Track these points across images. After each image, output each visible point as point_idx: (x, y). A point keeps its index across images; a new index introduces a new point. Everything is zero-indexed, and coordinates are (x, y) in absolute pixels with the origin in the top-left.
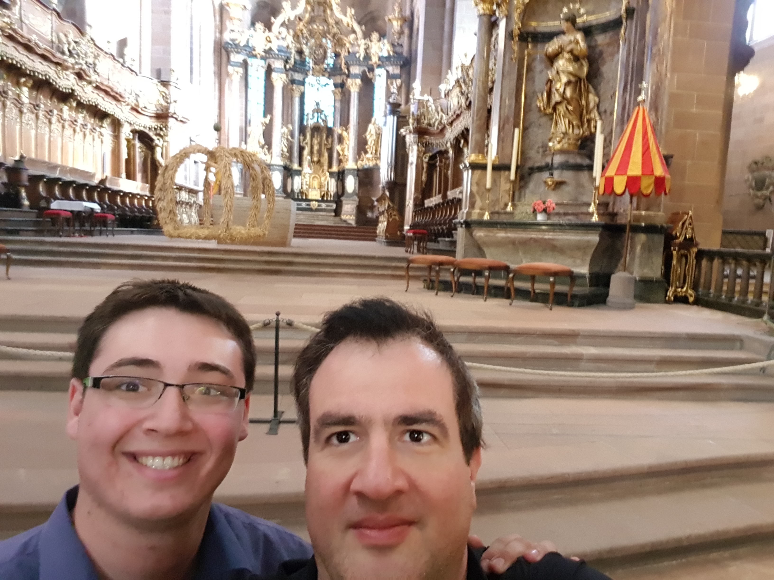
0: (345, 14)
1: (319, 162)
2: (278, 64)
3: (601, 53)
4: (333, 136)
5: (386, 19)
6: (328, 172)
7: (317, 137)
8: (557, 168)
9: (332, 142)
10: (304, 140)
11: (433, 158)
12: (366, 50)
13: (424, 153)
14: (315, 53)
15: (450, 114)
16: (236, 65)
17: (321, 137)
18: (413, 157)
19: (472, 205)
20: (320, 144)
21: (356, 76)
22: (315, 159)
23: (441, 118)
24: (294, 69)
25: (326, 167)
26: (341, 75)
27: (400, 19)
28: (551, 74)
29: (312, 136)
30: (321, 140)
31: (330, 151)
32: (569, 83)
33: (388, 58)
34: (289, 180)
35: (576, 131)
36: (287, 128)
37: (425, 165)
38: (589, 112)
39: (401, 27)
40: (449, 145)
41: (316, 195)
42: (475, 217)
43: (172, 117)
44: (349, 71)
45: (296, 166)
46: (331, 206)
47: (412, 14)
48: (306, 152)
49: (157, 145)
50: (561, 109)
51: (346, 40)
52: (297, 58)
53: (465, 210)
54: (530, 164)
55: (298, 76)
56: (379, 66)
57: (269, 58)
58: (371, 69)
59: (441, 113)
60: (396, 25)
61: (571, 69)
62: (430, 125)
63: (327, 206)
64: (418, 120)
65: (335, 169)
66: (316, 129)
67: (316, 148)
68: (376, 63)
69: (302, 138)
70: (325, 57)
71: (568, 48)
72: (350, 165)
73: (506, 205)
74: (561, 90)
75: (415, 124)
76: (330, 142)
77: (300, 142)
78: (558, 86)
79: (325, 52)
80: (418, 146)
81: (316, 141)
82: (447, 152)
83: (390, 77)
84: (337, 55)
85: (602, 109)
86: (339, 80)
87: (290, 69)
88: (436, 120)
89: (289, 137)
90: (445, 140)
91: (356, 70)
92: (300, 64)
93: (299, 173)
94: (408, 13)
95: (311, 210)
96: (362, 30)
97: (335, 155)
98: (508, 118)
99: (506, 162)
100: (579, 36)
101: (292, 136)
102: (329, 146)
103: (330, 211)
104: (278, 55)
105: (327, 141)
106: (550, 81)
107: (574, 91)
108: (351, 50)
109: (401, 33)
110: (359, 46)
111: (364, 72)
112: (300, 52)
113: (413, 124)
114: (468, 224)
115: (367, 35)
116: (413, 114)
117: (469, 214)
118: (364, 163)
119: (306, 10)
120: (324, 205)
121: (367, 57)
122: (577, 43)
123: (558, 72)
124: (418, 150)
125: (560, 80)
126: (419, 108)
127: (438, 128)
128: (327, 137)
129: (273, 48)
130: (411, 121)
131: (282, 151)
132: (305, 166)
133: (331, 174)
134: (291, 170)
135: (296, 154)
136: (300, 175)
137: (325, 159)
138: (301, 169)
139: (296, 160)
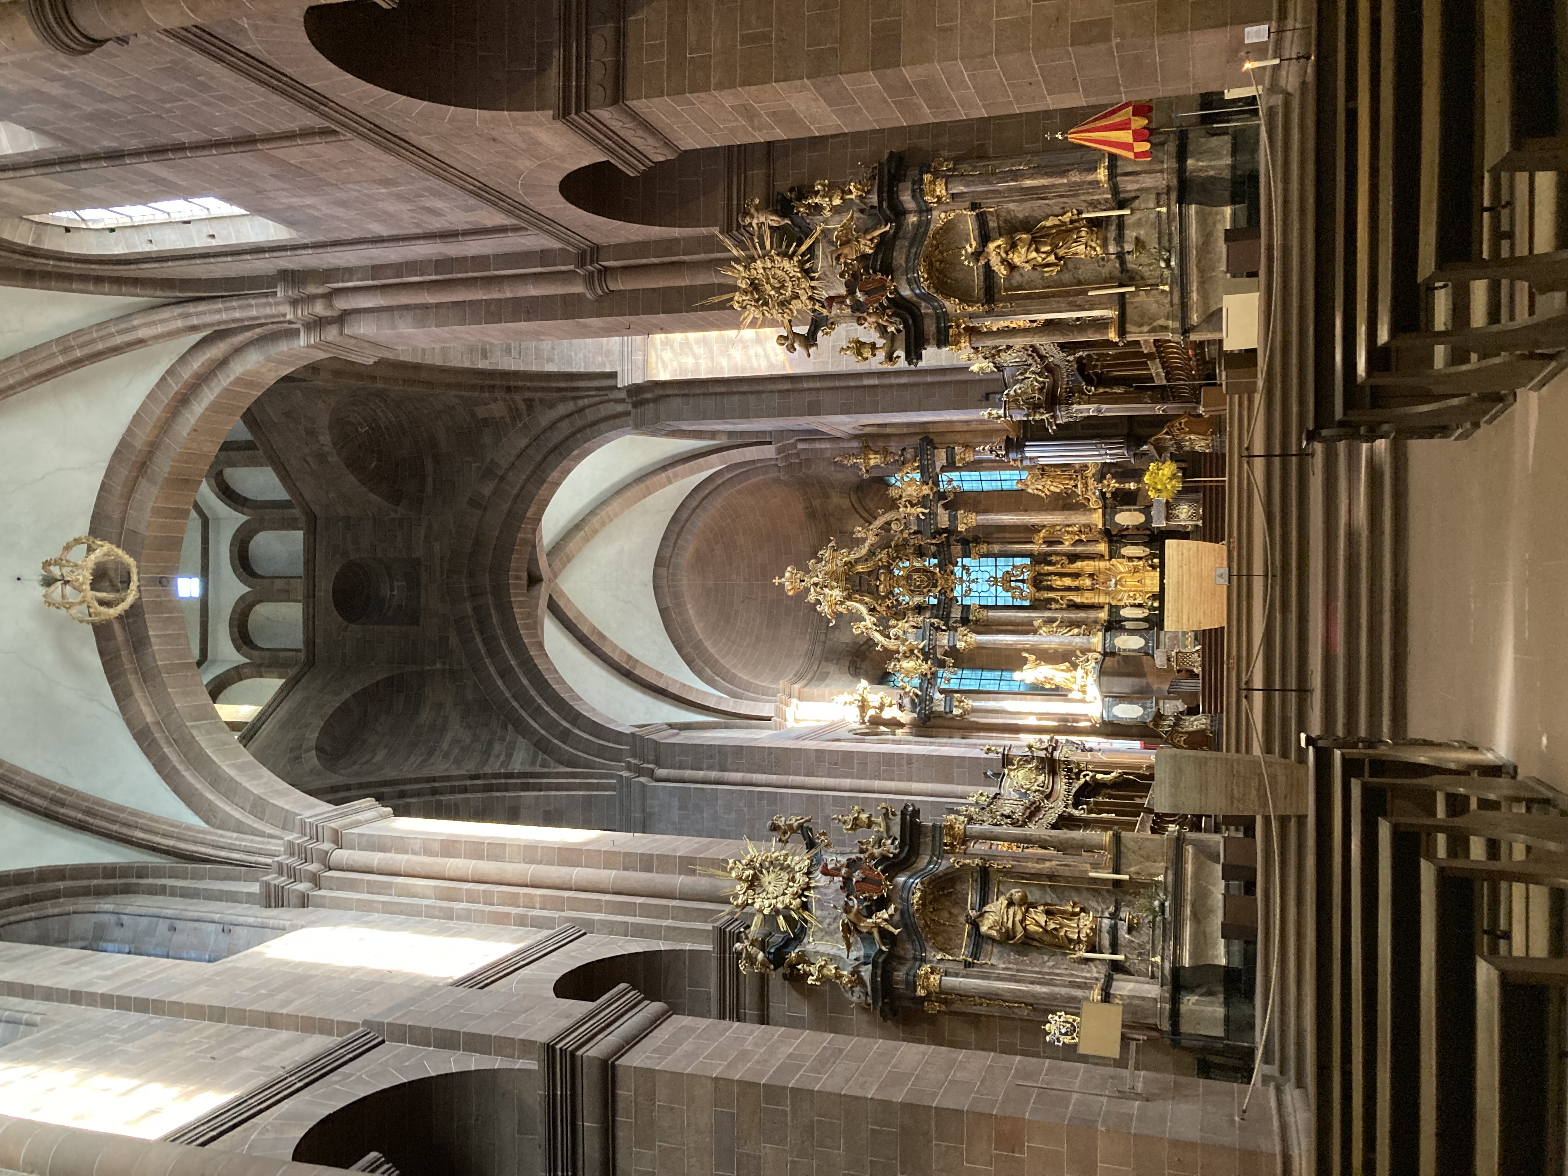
0: (864, 540)
1: (1091, 576)
2: (944, 640)
3: (1006, 221)
4: (1050, 554)
5: (866, 476)
6: (1110, 560)
7: (1051, 580)
8: (1122, 247)
9: (1057, 554)
10: (1057, 602)
11: (1089, 382)
12: (912, 506)
13: (1084, 393)
14: (919, 586)
15: (1030, 361)
16: (949, 703)
17: (1050, 573)
18: (1090, 410)
19: (1165, 328)
20: (1062, 575)
21: (953, 519)
22: (1088, 582)
23: (1034, 373)
24: (946, 618)
25: (1103, 565)
26: (949, 546)
27: (866, 455)
28: (1028, 267)
29: (1051, 589)
30: (1056, 574)
31: (1073, 558)
32: (1037, 251)
33: (923, 469)
34: (1128, 625)
35: (1083, 234)
36: (1040, 627)
37: (1101, 391)
38: (1064, 223)
39: (876, 453)
40: (1071, 358)
41: (1152, 578)
42: (1177, 325)
43: (1052, 754)
44: (945, 530)
45: (1103, 615)
47: (856, 437)
48: (1078, 599)
49: (1093, 777)
50: (1061, 252)
51: (898, 538)
52: (928, 615)
53: (1170, 336)
54: (1117, 273)
55: (956, 614)
56: (936, 483)
57: (935, 654)
58: (942, 496)
59: (1027, 375)
60: (874, 460)
61: (1023, 251)
62: (1041, 390)
64: (1035, 407)
65: (1102, 547)
66: (1038, 582)
67: (1068, 581)
68: (932, 489)
69: (1053, 606)
70: (925, 571)
71: (1004, 255)
72: (1097, 519)
73: (1163, 291)
74: (1044, 256)
75: (1042, 410)
76: (1058, 558)
77: (1061, 609)
78: (1040, 259)
79: (917, 570)
80: (1072, 404)
81: (1058, 582)
82: (1079, 360)
83: (951, 466)
84: (921, 553)
85: (1061, 211)
86: (957, 548)
87: (946, 624)
88: (1037, 381)
89: (1055, 625)
90: (1063, 364)
91: (943, 519)
92: (938, 610)
93: (1114, 610)
94: (855, 444)
96: (883, 514)
97: (1080, 549)
98: (1070, 303)
99: (1116, 297)
100: (992, 246)
101: (1051, 621)
102: (1065, 560)
104: (930, 640)
105: (1057, 562)
106: (1034, 268)
107: (1045, 244)
108: (914, 528)
109: (885, 452)
110: (909, 515)
111: (946, 507)
112: (919, 609)
113: (1043, 414)
114: (1186, 331)
115: (892, 504)
116: (1027, 415)
117: (1174, 331)
119: (861, 602)
121: (923, 501)
122: (999, 247)
123: (1027, 262)
124: (1079, 403)
125: (1035, 258)
126: (1019, 407)
127: (1047, 377)
128: (1050, 563)
129: (921, 646)
130: (1037, 417)
131: (1079, 635)
132: (1102, 599)
133: (1113, 554)
134: (1109, 622)
135: (1082, 615)
136: (1118, 608)
137: (1087, 566)
138: (1107, 607)
139: (1092, 614)
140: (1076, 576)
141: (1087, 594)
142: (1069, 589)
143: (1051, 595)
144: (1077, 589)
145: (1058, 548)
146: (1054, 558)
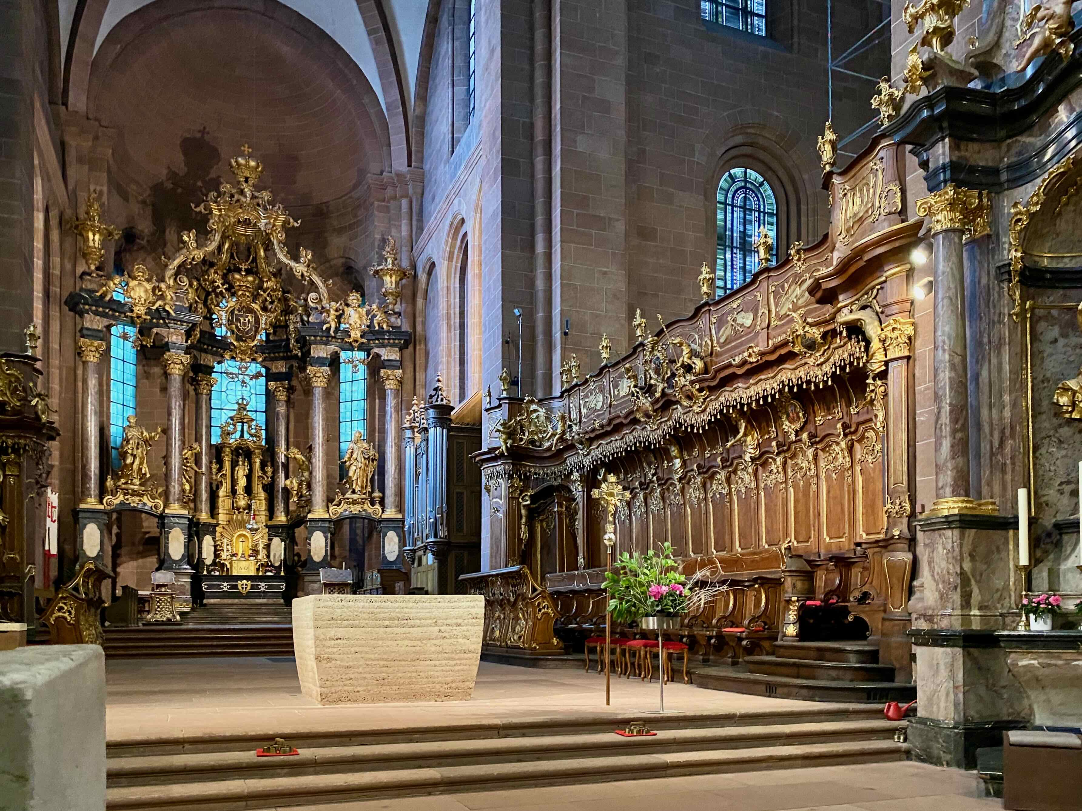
0: (296, 259)
2: (176, 337)
4: (274, 465)
5: (371, 272)
6: (267, 526)
7: (243, 465)
9: (275, 472)
10: (220, 470)
12: (338, 318)
16: (94, 335)
17: (251, 464)
20: (249, 477)
21: (319, 363)
22: (242, 503)
24: (200, 346)
25: (262, 517)
27: (395, 272)
29: (234, 465)
30: (251, 470)
34: (195, 543)
36: (192, 449)
40: (575, 477)
41: (247, 569)
45: (204, 517)
46: (278, 587)
48: (222, 492)
51: (297, 301)
52: (204, 328)
55: (205, 359)
60: (390, 281)
63: (270, 587)
65: (281, 519)
66: (241, 451)
67: (242, 482)
68: (356, 340)
69: (215, 467)
70: (256, 329)
72: (317, 513)
76: (270, 474)
77: (211, 475)
81: (241, 472)
86: (280, 367)
87: (194, 346)
89: (194, 466)
90: (565, 468)
91: (320, 352)
93: (211, 529)
95: (239, 595)
96: (328, 285)
97: (280, 495)
102: (267, 480)
103: (275, 595)
105: (265, 472)
109: (397, 295)
110: (327, 314)
112: (209, 319)
115: (339, 296)
118: (340, 510)
120: (263, 586)
128: (263, 465)
131: (183, 489)
132: (222, 517)
133: (273, 530)
134: (198, 523)
135: (204, 496)
136: (213, 533)
137: (261, 503)
138: (214, 521)
139: (204, 506)
140: (248, 490)
141: (229, 502)
142: (234, 482)
143: (227, 465)
144: (234, 492)
145: (282, 475)
146: (269, 469)
